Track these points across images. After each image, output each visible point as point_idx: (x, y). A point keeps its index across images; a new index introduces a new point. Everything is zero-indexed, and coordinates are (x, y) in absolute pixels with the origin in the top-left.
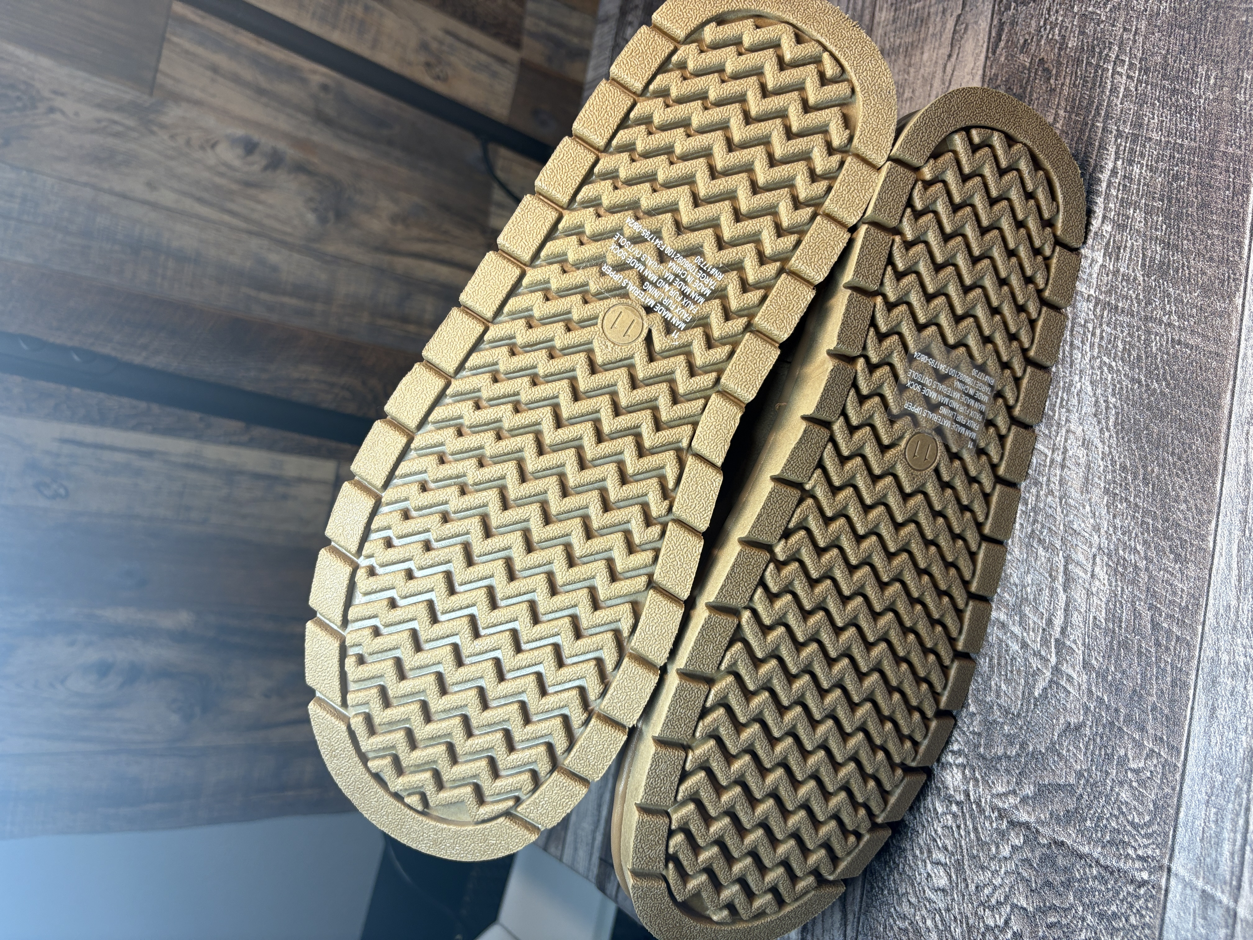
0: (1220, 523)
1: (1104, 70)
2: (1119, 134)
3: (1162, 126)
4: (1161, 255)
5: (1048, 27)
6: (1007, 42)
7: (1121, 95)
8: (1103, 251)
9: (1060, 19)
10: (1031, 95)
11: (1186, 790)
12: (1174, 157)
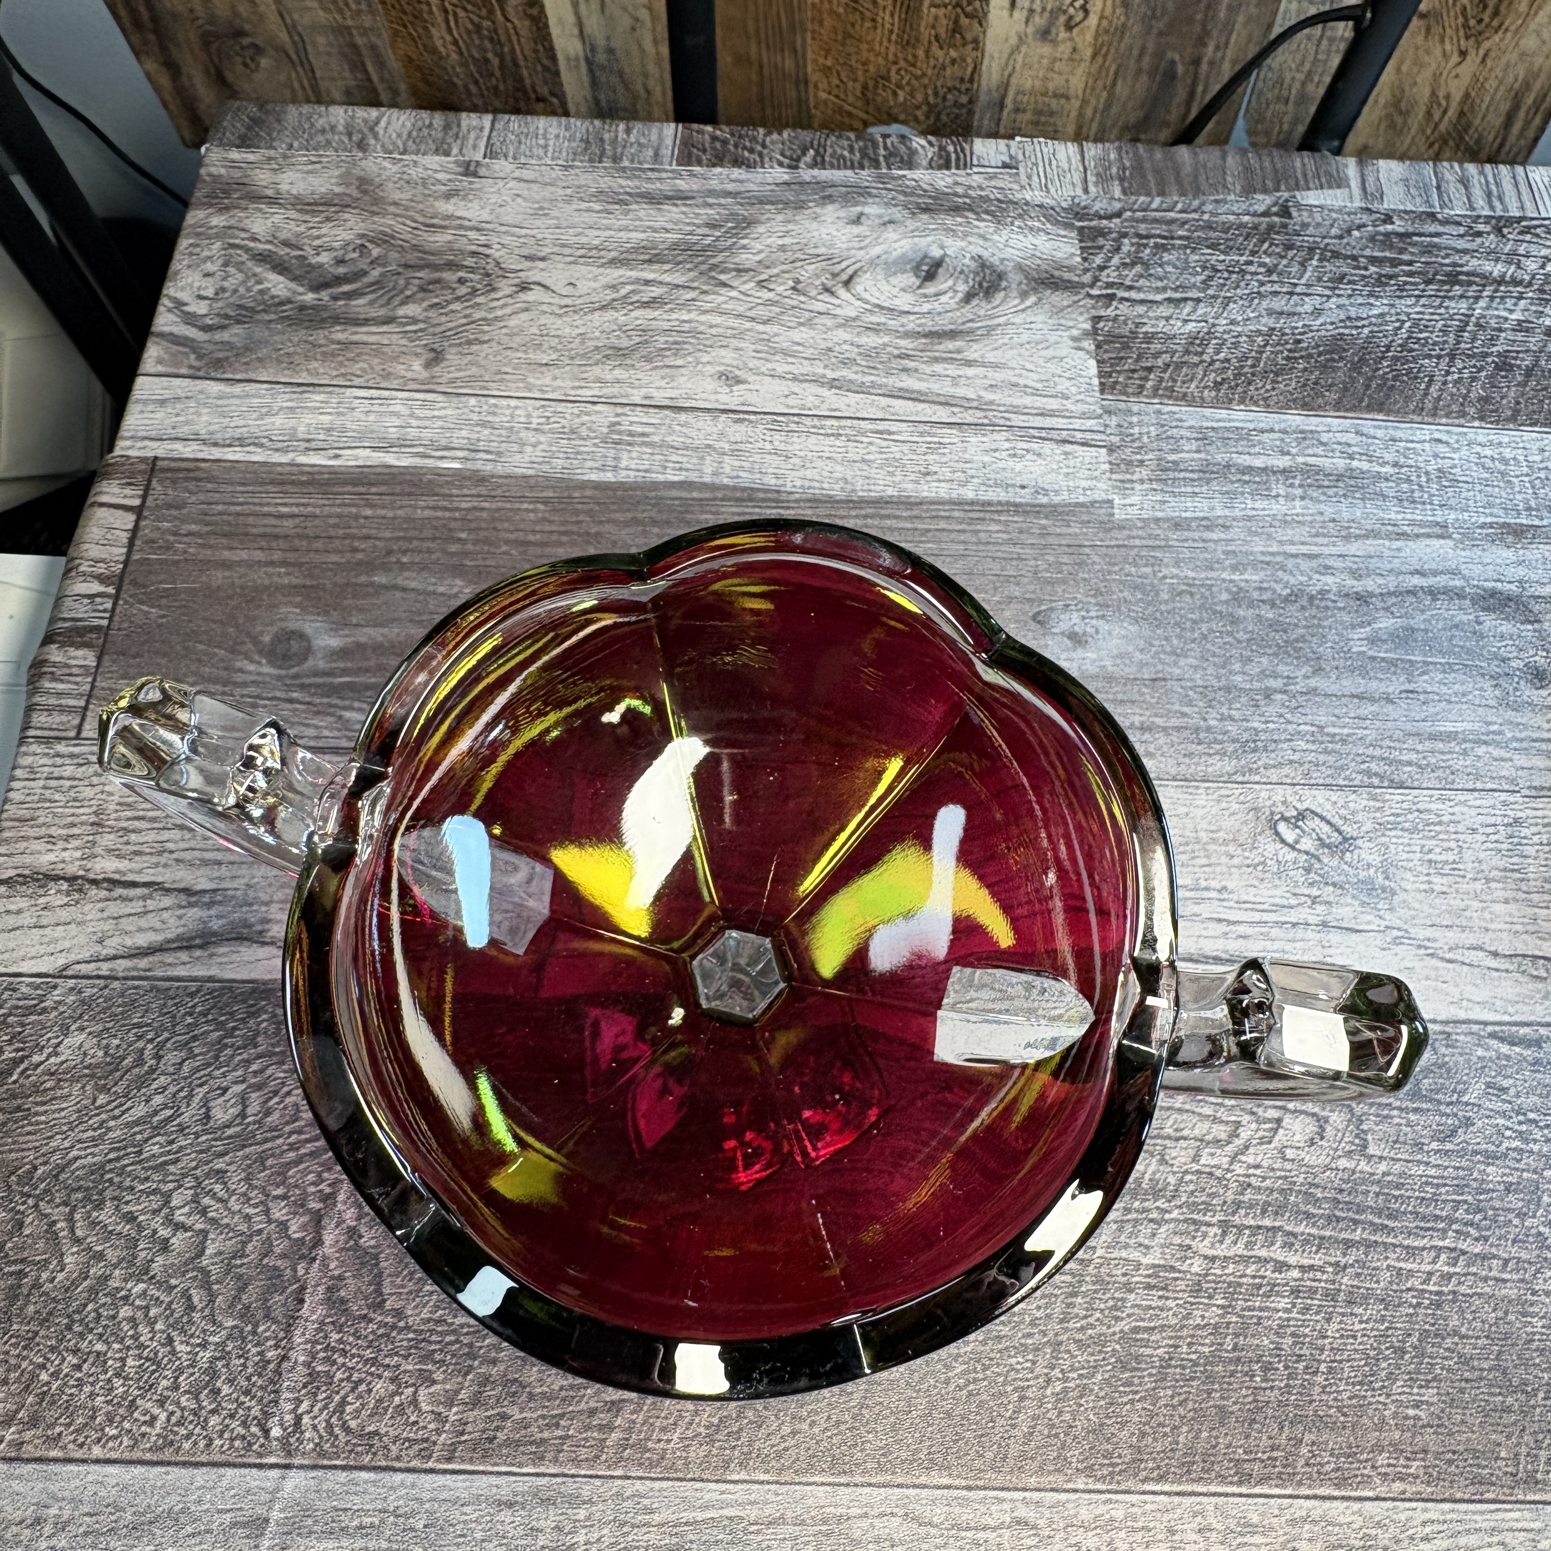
0: (767, 1487)
1: (1444, 1231)
2: (1340, 1268)
3: (1348, 1337)
4: (1151, 1356)
5: (1524, 1128)
6: (1508, 1058)
7: (1402, 1265)
8: (1162, 1262)
9: (1536, 1148)
10: (1416, 1110)
11: (399, 1477)
12: (1297, 1362)
